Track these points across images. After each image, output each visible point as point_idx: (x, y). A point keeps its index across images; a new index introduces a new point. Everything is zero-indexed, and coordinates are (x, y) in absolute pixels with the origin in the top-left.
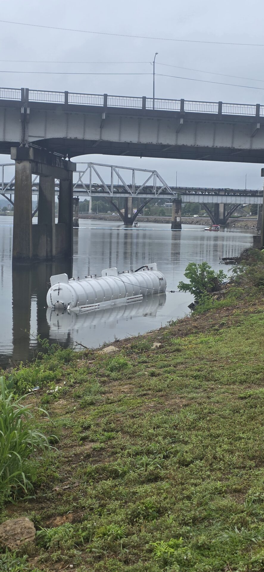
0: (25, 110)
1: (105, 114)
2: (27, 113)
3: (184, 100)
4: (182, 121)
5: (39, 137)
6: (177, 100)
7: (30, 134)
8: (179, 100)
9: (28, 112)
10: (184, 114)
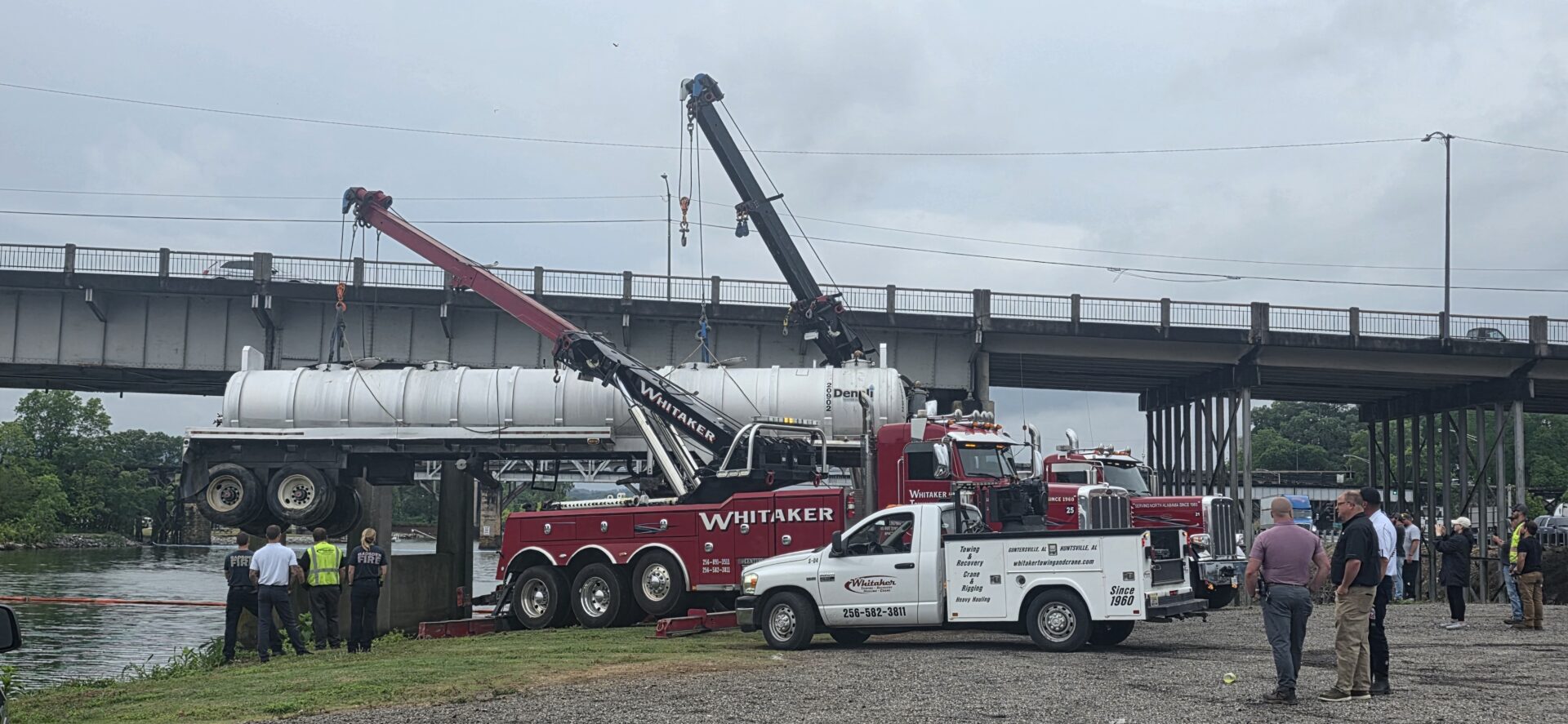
0: (262, 301)
1: (446, 307)
2: (266, 307)
3: (630, 273)
4: (626, 321)
5: (310, 360)
6: (615, 274)
7: (285, 354)
8: (620, 275)
9: (268, 304)
10: (630, 304)
